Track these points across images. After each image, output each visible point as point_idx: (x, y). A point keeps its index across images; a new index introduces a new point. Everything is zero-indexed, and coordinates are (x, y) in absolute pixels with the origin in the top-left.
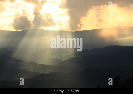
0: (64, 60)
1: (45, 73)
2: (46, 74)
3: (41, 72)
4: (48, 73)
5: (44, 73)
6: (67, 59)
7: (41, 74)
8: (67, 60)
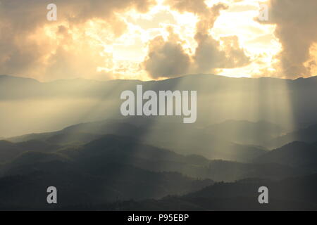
0: (271, 149)
1: (225, 182)
2: (227, 183)
3: (217, 179)
4: (233, 181)
5: (222, 182)
6: (280, 147)
7: (216, 184)
8: (278, 149)
